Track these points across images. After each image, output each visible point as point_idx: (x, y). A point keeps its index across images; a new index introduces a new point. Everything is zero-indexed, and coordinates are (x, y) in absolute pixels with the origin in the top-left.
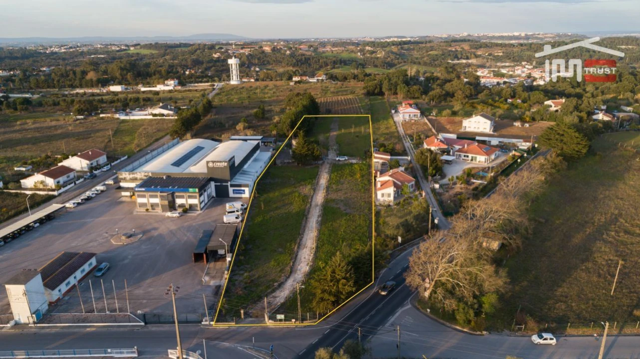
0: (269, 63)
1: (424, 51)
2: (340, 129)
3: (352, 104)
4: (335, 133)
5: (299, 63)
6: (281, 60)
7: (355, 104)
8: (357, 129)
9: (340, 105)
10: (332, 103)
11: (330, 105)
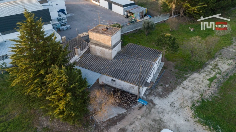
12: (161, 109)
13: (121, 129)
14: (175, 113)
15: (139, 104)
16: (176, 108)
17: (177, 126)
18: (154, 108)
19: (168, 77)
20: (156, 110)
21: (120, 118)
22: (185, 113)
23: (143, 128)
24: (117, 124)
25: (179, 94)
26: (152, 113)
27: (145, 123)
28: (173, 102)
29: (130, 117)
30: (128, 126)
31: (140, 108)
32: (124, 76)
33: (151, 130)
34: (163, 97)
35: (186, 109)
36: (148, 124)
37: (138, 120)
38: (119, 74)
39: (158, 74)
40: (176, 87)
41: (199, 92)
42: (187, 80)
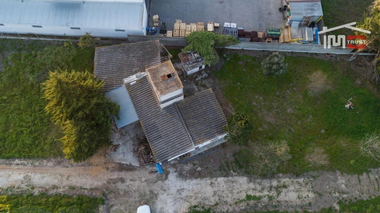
12: (168, 187)
13: (122, 178)
14: (174, 199)
15: (154, 168)
16: (180, 196)
17: (163, 210)
18: (163, 182)
19: (212, 160)
20: (162, 185)
21: (130, 168)
22: (181, 206)
23: (137, 191)
24: (122, 172)
25: (199, 185)
26: (156, 184)
27: (142, 188)
28: (183, 189)
29: (136, 174)
30: (128, 180)
31: (152, 172)
32: (154, 138)
33: (141, 197)
34: (182, 177)
35: (187, 203)
36: (144, 191)
37: (140, 181)
38: (153, 132)
39: (206, 149)
40: (206, 177)
41: (219, 200)
42: (226, 179)
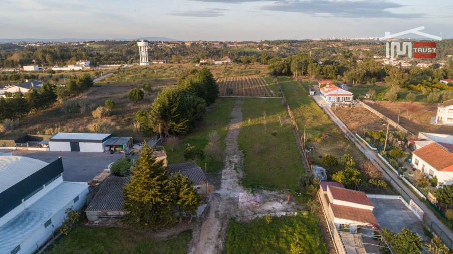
0: (187, 54)
1: (309, 47)
2: (245, 119)
3: (258, 85)
4: (237, 126)
5: (212, 54)
6: (197, 51)
7: (262, 84)
8: (271, 119)
9: (245, 84)
10: (235, 84)
11: (233, 85)
40: (221, 181)
41: (236, 177)
